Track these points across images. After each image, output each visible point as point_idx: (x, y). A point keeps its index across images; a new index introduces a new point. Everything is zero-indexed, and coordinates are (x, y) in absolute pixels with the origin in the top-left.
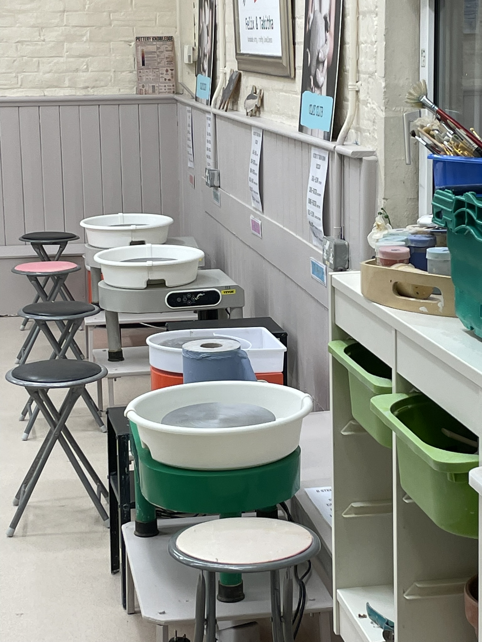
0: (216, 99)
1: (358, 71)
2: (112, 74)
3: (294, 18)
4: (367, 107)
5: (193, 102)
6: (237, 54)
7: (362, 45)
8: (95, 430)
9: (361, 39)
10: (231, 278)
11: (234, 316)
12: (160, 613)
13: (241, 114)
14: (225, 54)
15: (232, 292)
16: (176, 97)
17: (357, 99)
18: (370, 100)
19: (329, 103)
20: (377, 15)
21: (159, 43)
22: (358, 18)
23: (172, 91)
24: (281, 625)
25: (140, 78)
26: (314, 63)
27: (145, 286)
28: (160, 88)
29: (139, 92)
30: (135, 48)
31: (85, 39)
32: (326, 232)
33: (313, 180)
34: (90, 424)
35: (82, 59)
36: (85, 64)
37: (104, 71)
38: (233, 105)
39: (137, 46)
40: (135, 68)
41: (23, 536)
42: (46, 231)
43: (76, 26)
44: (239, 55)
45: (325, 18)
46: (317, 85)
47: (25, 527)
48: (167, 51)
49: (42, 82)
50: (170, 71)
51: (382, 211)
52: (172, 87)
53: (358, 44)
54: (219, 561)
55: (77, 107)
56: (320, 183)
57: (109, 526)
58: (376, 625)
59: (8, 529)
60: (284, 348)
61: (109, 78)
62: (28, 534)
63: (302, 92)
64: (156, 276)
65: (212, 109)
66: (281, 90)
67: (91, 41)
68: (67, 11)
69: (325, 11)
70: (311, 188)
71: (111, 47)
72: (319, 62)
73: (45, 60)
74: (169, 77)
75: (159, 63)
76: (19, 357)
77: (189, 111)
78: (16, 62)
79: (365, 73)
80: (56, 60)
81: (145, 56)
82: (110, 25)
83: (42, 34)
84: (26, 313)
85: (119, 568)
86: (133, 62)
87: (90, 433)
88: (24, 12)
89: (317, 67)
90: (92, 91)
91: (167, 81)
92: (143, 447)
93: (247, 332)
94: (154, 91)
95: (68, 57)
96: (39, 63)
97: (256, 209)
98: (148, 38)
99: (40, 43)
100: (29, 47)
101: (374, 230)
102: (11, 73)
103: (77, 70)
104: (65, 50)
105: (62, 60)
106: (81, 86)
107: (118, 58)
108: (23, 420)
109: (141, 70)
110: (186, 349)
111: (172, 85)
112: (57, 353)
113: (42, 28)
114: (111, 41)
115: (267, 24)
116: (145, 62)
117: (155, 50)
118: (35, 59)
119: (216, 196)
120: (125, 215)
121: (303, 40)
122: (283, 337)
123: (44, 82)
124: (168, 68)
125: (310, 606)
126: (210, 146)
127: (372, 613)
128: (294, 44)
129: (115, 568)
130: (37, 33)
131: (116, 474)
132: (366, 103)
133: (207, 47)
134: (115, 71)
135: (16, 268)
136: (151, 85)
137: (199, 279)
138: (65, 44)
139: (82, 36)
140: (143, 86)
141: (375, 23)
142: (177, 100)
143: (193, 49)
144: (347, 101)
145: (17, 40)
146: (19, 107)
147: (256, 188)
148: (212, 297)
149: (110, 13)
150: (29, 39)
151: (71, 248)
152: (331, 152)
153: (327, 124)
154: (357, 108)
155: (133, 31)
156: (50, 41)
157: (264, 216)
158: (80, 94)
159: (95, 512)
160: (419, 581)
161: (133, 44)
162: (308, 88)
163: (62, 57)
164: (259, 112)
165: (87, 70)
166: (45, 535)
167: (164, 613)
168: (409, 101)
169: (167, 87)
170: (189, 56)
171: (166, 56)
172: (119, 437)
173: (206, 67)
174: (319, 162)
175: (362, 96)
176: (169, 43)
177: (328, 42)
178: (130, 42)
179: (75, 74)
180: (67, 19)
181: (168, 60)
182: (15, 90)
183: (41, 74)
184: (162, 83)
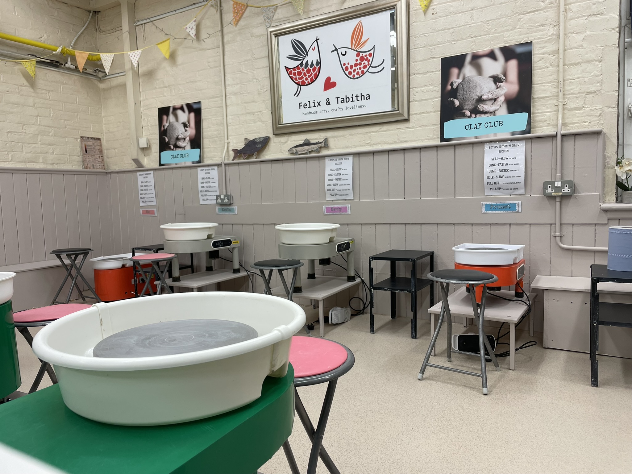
2: (68, 157)
16: (107, 171)
21: (94, 141)
23: (103, 168)
25: (84, 160)
29: (85, 168)
30: (80, 144)
31: (51, 134)
35: (50, 146)
36: (51, 149)
37: (63, 154)
39: (81, 142)
40: (80, 154)
43: (46, 126)
46: (480, 113)
48: (98, 146)
49: (25, 158)
50: (101, 157)
55: (50, 175)
61: (66, 159)
67: (55, 136)
68: (40, 116)
71: (67, 141)
73: (27, 145)
74: (100, 160)
75: (95, 152)
78: (7, 145)
80: (34, 145)
81: (87, 148)
82: (66, 127)
83: (24, 128)
86: (80, 151)
89: (479, 104)
90: (56, 166)
91: (100, 162)
94: (94, 168)
95: (41, 144)
96: (22, 146)
98: (88, 138)
99: (23, 134)
100: (15, 136)
102: (4, 151)
103: (47, 153)
104: (39, 140)
105: (37, 146)
106: (50, 163)
107: (70, 147)
109: (85, 156)
111: (103, 165)
113: (24, 125)
114: (66, 137)
116: (87, 151)
117: (92, 145)
118: (20, 144)
123: (26, 159)
130: (21, 128)
134: (69, 155)
136: (92, 164)
138: (39, 136)
139: (50, 132)
140: (88, 165)
142: (108, 173)
145: (8, 131)
146: (12, 173)
149: (65, 120)
150: (16, 131)
155: (79, 133)
156: (30, 133)
158: (50, 167)
161: (79, 140)
163: (38, 144)
165: (53, 153)
169: (100, 166)
171: (98, 148)
176: (99, 141)
178: (77, 139)
179: (46, 155)
180: (40, 121)
181: (99, 151)
182: (8, 163)
183: (24, 153)
184: (97, 163)
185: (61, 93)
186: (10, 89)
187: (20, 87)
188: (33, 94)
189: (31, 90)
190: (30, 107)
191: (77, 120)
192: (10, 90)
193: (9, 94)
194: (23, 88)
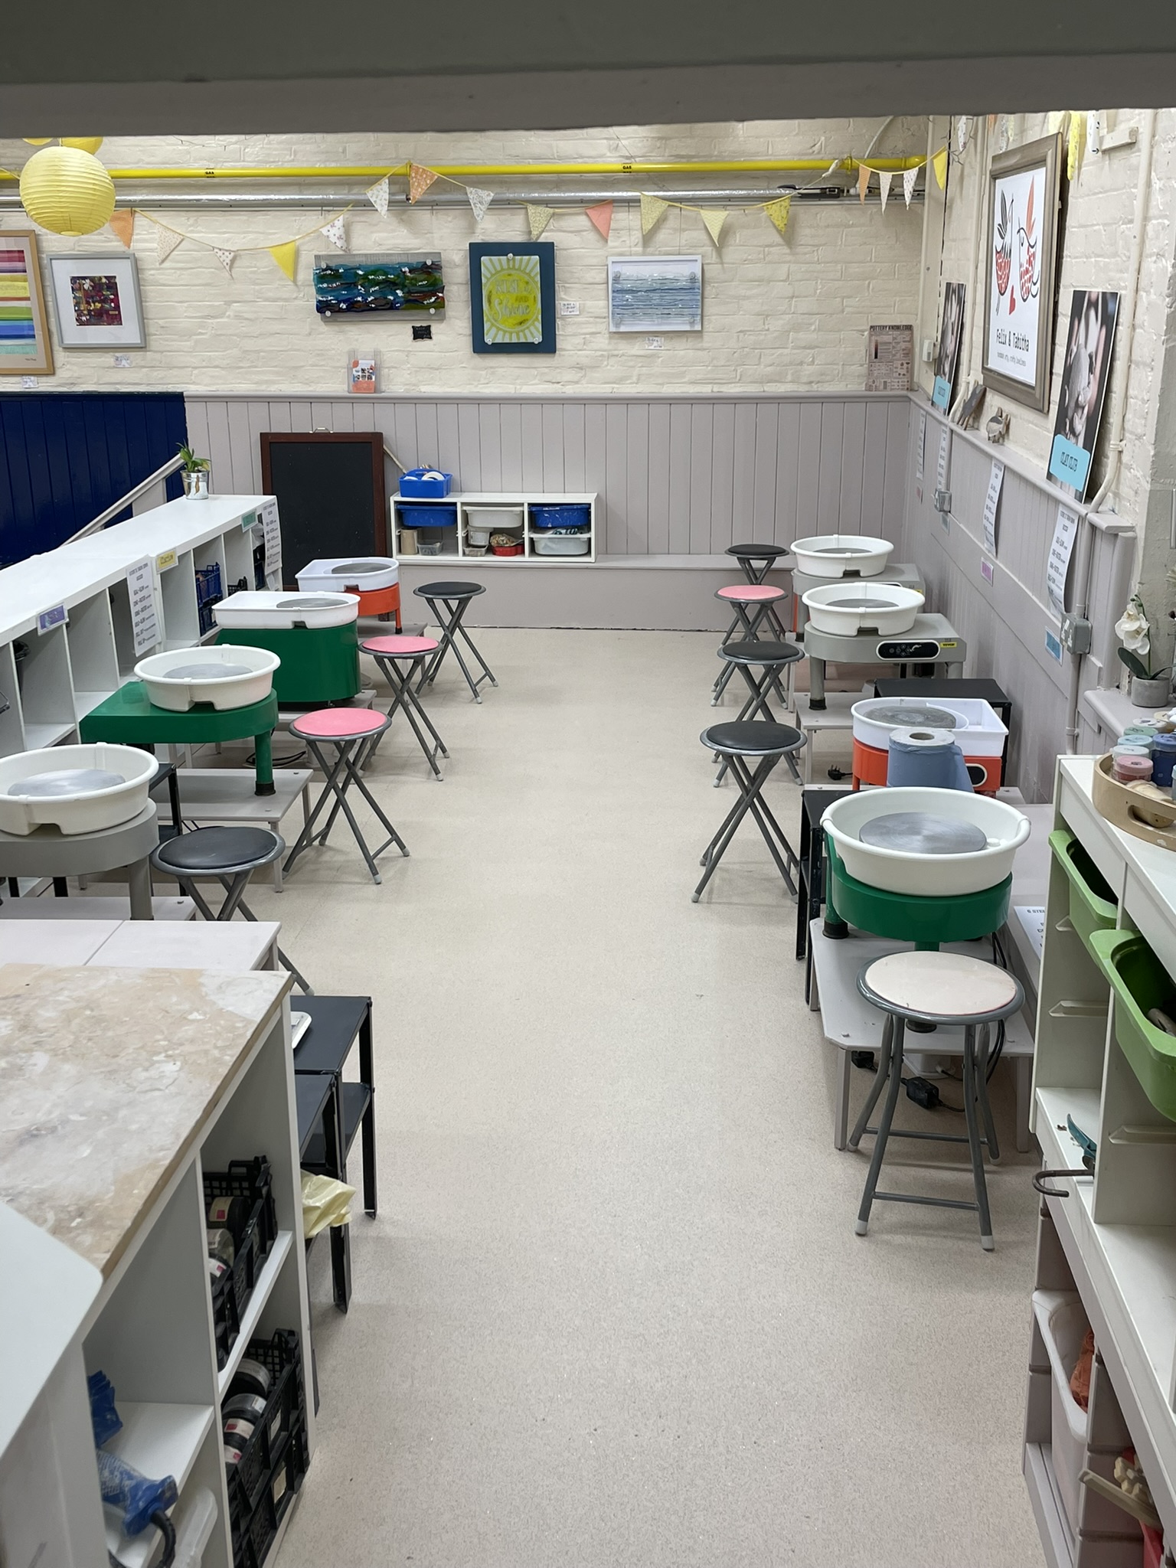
0: (955, 412)
1: (1123, 428)
2: (840, 367)
3: (1053, 343)
4: (1130, 472)
5: (928, 407)
6: (983, 367)
7: (1132, 400)
8: (790, 781)
9: (1131, 392)
10: (953, 625)
11: (952, 674)
12: (844, 1036)
13: (981, 435)
14: (970, 361)
15: (953, 645)
16: (909, 394)
17: (1120, 460)
18: (1134, 466)
19: (1085, 458)
20: (1152, 369)
21: (897, 333)
22: (1129, 367)
23: (906, 388)
24: (974, 1073)
25: (870, 372)
26: (1073, 404)
27: (856, 634)
28: (893, 384)
29: (869, 388)
30: (868, 338)
31: (813, 327)
32: (1068, 608)
33: (1057, 542)
34: (786, 773)
35: (808, 351)
36: (811, 356)
37: (831, 364)
38: (974, 422)
39: (871, 335)
40: (866, 360)
41: (708, 903)
42: (754, 543)
43: (805, 314)
44: (985, 370)
45: (1091, 357)
46: (1072, 431)
47: (711, 892)
48: (904, 342)
49: (762, 376)
50: (905, 365)
51: (1135, 598)
52: (906, 383)
53: (1126, 397)
54: (910, 1007)
55: (799, 405)
56: (1066, 548)
57: (797, 902)
58: (1076, 1143)
59: (692, 893)
60: (1005, 730)
61: (836, 372)
62: (713, 901)
63: (1055, 435)
64: (868, 624)
65: (947, 420)
66: (1030, 422)
67: (819, 330)
68: (796, 297)
69: (1091, 348)
70: (1054, 550)
71: (842, 337)
72: (1078, 406)
73: (767, 351)
74: (904, 371)
75: (894, 355)
76: (716, 685)
77: (923, 415)
78: (735, 355)
79: (1132, 433)
80: (780, 351)
81: (879, 348)
82: (843, 312)
83: (766, 322)
84: (726, 654)
85: (804, 954)
86: (864, 355)
87: (786, 784)
88: (746, 298)
89: (1075, 411)
90: (815, 386)
91: (901, 376)
92: (838, 856)
93: (965, 703)
94: (885, 388)
95: (793, 348)
96: (760, 355)
97: (989, 552)
98: (884, 327)
99: (764, 333)
100: (751, 337)
101: (1124, 618)
102: (729, 366)
103: (801, 363)
104: (790, 341)
105: (786, 351)
106: (805, 381)
107: (848, 349)
108: (716, 762)
109: (873, 364)
110: (893, 738)
111: (906, 380)
112: (755, 697)
113: (767, 316)
114: (840, 331)
115: (1022, 344)
116: (879, 354)
117: (891, 341)
118: (756, 351)
119: (945, 522)
120: (841, 537)
121: (1062, 373)
122: (1007, 711)
123: (764, 377)
124: (904, 362)
125: (1009, 1049)
126: (943, 463)
127: (1072, 1127)
128: (1051, 373)
129: (800, 953)
130: (762, 322)
131: (808, 859)
132: (1129, 468)
133: (951, 347)
134: (843, 364)
135: (719, 593)
136: (883, 381)
137: (918, 625)
138: (791, 333)
139: (811, 324)
140: (874, 382)
141: (1150, 378)
142: (910, 399)
143: (934, 345)
144: (1108, 458)
145: (739, 330)
146: (735, 404)
147: (992, 530)
148: (929, 649)
149: (843, 298)
150: (752, 329)
151: (779, 562)
152: (1082, 519)
153: (1080, 482)
154: (1118, 470)
155: (868, 319)
156: (775, 331)
157: (998, 562)
158: (802, 389)
159: (783, 883)
160: (1128, 1125)
161: (866, 333)
162: (1063, 432)
163: (787, 348)
164: (1004, 438)
165: (813, 362)
166: (731, 904)
167: (848, 1036)
168: (1170, 579)
169: (900, 383)
170: (929, 354)
171: (903, 347)
172: (814, 829)
173: (947, 369)
174: (1067, 523)
175: (1125, 458)
176: (908, 332)
177: (1091, 385)
178: (863, 331)
179: (799, 367)
180: (796, 306)
181: (905, 352)
182: (733, 385)
183: (762, 367)
184: (895, 378)
185: (841, 245)
186: (750, 255)
187: (767, 249)
188: (789, 258)
189: (788, 251)
190: (782, 283)
191: (867, 294)
192: (750, 257)
193: (747, 264)
194: (771, 249)
